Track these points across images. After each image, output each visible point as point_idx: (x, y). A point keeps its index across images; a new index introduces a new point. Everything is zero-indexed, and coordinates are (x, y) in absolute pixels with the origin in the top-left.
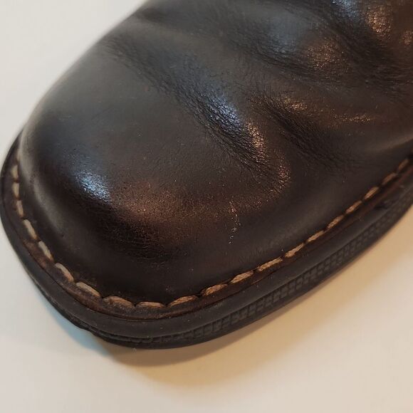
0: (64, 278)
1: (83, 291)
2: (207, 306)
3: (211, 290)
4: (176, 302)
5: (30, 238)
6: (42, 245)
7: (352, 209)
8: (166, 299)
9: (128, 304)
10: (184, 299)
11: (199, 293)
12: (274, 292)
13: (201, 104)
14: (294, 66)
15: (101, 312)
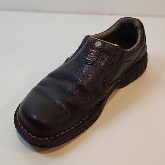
0: (30, 135)
1: (34, 137)
2: (57, 138)
3: (57, 136)
4: (51, 138)
5: (22, 129)
6: (25, 130)
7: (84, 120)
8: (49, 138)
9: (42, 139)
10: (52, 137)
11: (55, 136)
12: (69, 136)
13: (54, 101)
14: (71, 94)
15: (38, 140)
